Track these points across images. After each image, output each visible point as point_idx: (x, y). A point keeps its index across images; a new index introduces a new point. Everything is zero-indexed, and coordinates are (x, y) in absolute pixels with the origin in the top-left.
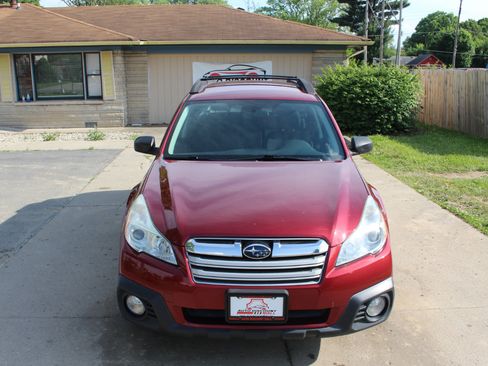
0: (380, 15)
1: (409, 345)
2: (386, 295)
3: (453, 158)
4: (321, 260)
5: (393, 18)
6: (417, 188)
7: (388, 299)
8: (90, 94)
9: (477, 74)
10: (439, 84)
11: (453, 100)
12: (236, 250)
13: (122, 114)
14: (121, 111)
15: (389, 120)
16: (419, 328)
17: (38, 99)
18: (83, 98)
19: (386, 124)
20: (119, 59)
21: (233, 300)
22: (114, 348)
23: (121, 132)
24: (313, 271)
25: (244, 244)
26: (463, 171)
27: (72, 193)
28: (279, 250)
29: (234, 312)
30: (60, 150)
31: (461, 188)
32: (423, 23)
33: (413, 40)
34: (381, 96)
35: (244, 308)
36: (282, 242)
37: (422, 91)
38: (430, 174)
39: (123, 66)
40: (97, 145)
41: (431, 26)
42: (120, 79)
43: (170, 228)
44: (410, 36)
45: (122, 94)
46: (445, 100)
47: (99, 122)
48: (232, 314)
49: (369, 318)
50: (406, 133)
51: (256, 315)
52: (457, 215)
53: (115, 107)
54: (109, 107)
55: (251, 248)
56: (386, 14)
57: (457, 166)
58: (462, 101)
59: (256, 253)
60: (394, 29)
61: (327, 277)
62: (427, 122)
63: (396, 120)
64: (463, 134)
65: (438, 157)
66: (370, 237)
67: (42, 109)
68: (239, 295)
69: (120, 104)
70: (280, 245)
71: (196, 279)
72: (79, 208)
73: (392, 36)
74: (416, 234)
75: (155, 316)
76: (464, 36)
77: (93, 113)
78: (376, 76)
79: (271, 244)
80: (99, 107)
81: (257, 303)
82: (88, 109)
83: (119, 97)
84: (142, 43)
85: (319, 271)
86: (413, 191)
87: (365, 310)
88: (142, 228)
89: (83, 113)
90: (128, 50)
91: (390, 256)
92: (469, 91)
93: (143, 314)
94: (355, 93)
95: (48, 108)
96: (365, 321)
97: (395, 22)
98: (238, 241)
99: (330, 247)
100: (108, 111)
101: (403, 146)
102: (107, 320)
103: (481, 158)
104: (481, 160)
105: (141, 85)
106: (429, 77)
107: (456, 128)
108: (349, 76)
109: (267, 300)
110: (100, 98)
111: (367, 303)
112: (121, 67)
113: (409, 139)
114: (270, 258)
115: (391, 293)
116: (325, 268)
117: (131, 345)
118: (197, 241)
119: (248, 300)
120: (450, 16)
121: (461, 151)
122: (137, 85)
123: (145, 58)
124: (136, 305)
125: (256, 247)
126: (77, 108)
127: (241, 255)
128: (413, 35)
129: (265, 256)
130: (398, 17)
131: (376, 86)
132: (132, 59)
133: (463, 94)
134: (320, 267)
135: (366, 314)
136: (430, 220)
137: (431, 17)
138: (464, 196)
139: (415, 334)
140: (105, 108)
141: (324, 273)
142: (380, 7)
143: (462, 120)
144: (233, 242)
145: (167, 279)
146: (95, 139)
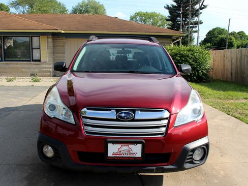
0: (188, 28)
1: (218, 182)
2: (204, 147)
3: (230, 93)
4: (165, 122)
5: (194, 29)
6: (212, 106)
7: (205, 149)
8: (34, 59)
9: (241, 51)
10: (221, 58)
11: (228, 65)
12: (112, 114)
13: (51, 70)
14: (50, 68)
15: (195, 74)
16: (222, 173)
17: (5, 61)
18: (30, 61)
19: (194, 76)
20: (50, 40)
21: (110, 145)
22: (34, 181)
23: (50, 79)
24: (160, 128)
25: (117, 111)
26: (236, 99)
27: (20, 104)
28: (139, 115)
29: (110, 154)
30: (15, 86)
31: (236, 106)
32: (209, 33)
33: (205, 42)
34: (191, 61)
35: (116, 151)
36: (141, 110)
37: (212, 60)
38: (219, 100)
39: (52, 44)
40: (36, 84)
41: (214, 34)
42: (50, 51)
43: (72, 105)
44: (203, 40)
45: (51, 59)
46: (224, 66)
47: (38, 74)
48: (109, 156)
49: (194, 161)
50: (204, 82)
51: (124, 156)
52: (236, 118)
53: (47, 66)
54: (44, 66)
55: (122, 113)
56: (191, 27)
57: (232, 97)
58: (233, 66)
59: (124, 116)
60: (195, 35)
61: (169, 132)
62: (214, 77)
63: (198, 74)
64: (234, 83)
65: (222, 92)
66: (194, 111)
67: (7, 66)
68: (113, 142)
69: (49, 64)
70: (140, 112)
71: (87, 132)
72: (22, 112)
73: (194, 39)
74: (215, 126)
75: (60, 158)
76: (231, 39)
77: (35, 69)
78: (188, 51)
79: (134, 112)
80: (38, 65)
81: (125, 148)
82: (32, 66)
83: (49, 61)
84: (63, 32)
85: (164, 129)
86: (211, 107)
87: (192, 155)
88: (54, 103)
89: (30, 68)
90: (55, 36)
91: (206, 123)
92: (237, 60)
93: (53, 157)
94: (177, 60)
95: (10, 65)
96: (192, 162)
97: (196, 32)
98: (114, 109)
99: (171, 114)
100: (43, 68)
101: (203, 87)
102: (32, 166)
103: (245, 93)
104: (245, 94)
105: (62, 55)
106: (215, 54)
107: (230, 80)
108: (173, 51)
109: (131, 146)
110: (39, 61)
111: (193, 150)
112: (51, 44)
113: (206, 84)
114: (134, 120)
115: (207, 145)
116: (167, 127)
117: (45, 180)
118: (88, 109)
119: (119, 146)
120: (223, 30)
121: (235, 90)
122: (59, 55)
123: (65, 41)
124: (49, 151)
125: (125, 113)
126: (27, 66)
127: (115, 118)
128: (205, 39)
129: (130, 119)
130: (197, 29)
131: (188, 56)
132: (57, 41)
133: (233, 62)
134: (164, 126)
135: (192, 158)
136: (221, 120)
137: (214, 30)
138: (239, 111)
139: (220, 176)
140: (42, 66)
141: (167, 130)
142: (188, 24)
143: (233, 76)
144: (110, 110)
145: (70, 135)
146: (35, 81)
